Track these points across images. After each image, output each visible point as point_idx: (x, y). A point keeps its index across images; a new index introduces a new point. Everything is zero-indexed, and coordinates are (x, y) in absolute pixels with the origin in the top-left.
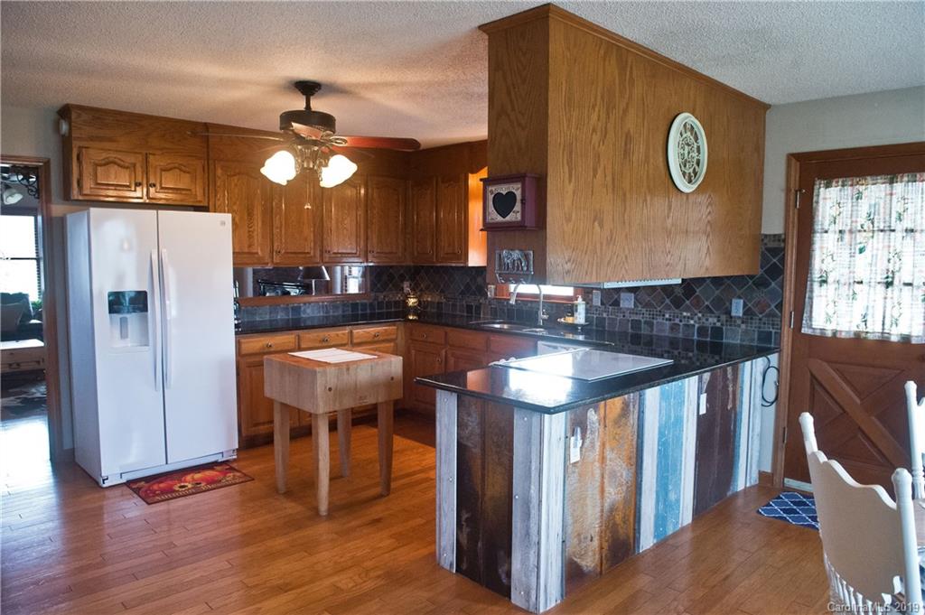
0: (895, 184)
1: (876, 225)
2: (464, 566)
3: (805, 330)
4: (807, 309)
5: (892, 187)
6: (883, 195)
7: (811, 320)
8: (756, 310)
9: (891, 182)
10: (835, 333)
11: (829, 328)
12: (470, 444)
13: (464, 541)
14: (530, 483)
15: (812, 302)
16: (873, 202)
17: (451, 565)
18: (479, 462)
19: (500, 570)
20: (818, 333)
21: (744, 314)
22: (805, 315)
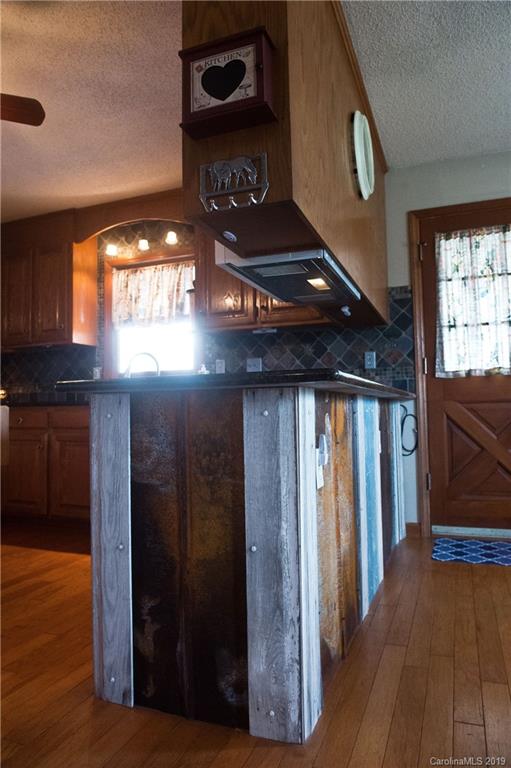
0: (507, 233)
1: (495, 269)
2: (151, 691)
3: (438, 374)
4: (438, 354)
5: (505, 236)
6: (498, 242)
7: (443, 364)
8: (389, 360)
9: (504, 232)
10: (469, 372)
11: (463, 369)
12: (155, 482)
13: (149, 649)
14: (280, 518)
15: (443, 347)
16: (490, 250)
17: (125, 695)
18: (173, 508)
19: (222, 685)
20: (451, 376)
21: (378, 366)
22: (437, 360)
